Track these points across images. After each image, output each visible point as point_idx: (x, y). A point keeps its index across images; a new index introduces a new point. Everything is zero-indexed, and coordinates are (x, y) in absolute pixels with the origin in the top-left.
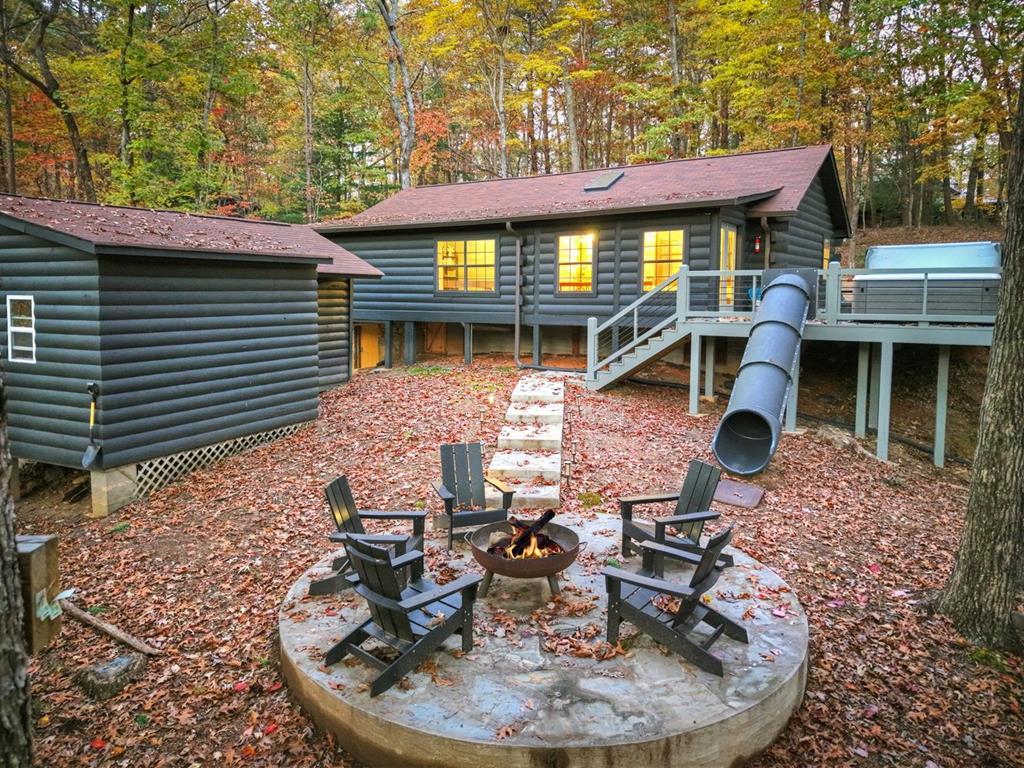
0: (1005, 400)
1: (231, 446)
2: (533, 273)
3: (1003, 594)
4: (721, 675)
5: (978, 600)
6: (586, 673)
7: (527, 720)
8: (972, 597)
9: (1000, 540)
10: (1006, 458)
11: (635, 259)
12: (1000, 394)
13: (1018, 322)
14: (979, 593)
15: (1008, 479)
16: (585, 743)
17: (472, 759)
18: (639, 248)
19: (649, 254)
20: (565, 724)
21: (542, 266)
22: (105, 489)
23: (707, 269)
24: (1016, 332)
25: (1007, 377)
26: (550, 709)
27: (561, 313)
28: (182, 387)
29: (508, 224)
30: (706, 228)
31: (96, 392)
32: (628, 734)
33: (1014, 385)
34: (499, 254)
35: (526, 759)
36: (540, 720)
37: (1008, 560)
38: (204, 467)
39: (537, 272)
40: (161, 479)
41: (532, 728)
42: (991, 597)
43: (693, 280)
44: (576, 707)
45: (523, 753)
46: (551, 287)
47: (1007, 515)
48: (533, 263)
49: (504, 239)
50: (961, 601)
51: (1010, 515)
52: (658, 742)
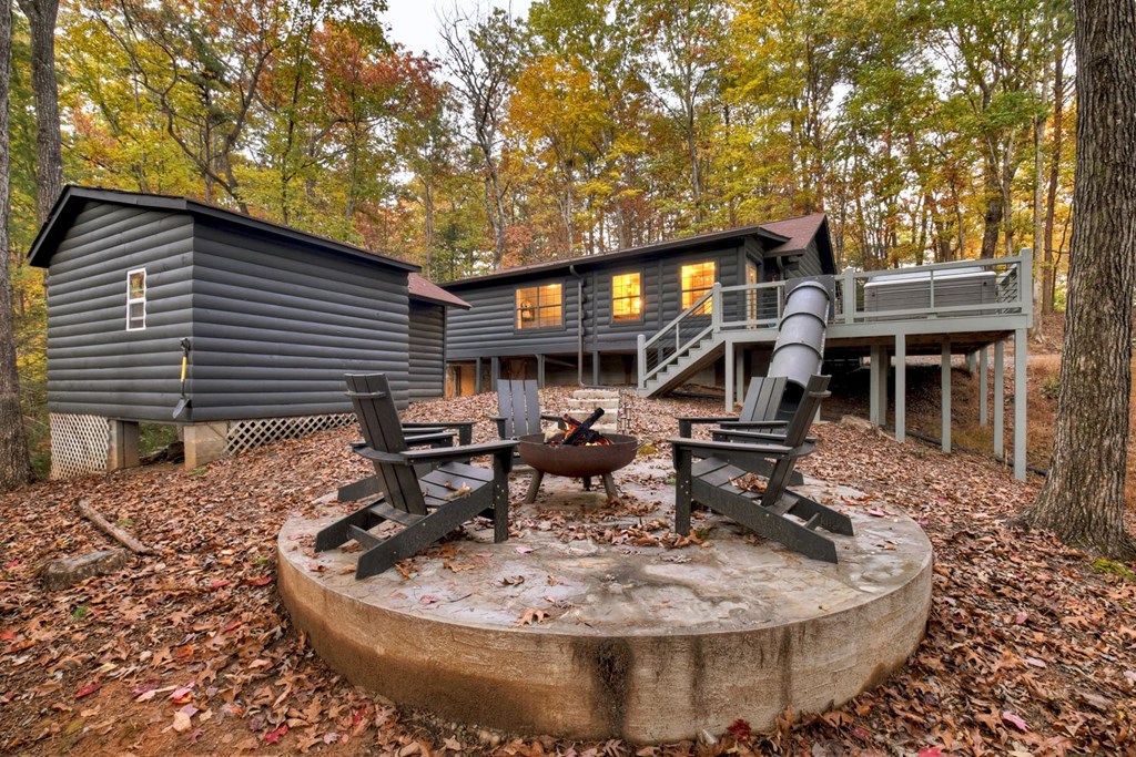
0: (1100, 273)
1: (324, 420)
2: (592, 309)
3: (1114, 497)
4: (836, 562)
5: (1086, 506)
6: (653, 560)
7: (569, 603)
8: (1078, 503)
9: (1108, 434)
10: (1107, 339)
11: (675, 290)
12: (1093, 270)
13: (1106, 186)
14: (1087, 498)
15: (1112, 362)
16: (658, 631)
17: (482, 657)
18: (678, 281)
19: (686, 285)
20: (627, 610)
21: (599, 302)
22: (194, 442)
23: (735, 284)
24: (1106, 197)
25: (1101, 248)
26: (605, 594)
27: (615, 340)
28: (276, 357)
29: (572, 267)
30: (733, 258)
31: (188, 347)
32: (722, 621)
33: (1109, 255)
34: (565, 295)
35: (566, 656)
36: (590, 604)
37: (1117, 456)
38: (297, 436)
39: (596, 307)
40: (252, 441)
41: (577, 613)
42: (1101, 501)
43: (725, 294)
44: (641, 591)
45: (560, 646)
46: (606, 319)
47: (1114, 404)
48: (592, 317)
49: (569, 283)
50: (1063, 511)
51: (1117, 404)
52: (773, 630)
